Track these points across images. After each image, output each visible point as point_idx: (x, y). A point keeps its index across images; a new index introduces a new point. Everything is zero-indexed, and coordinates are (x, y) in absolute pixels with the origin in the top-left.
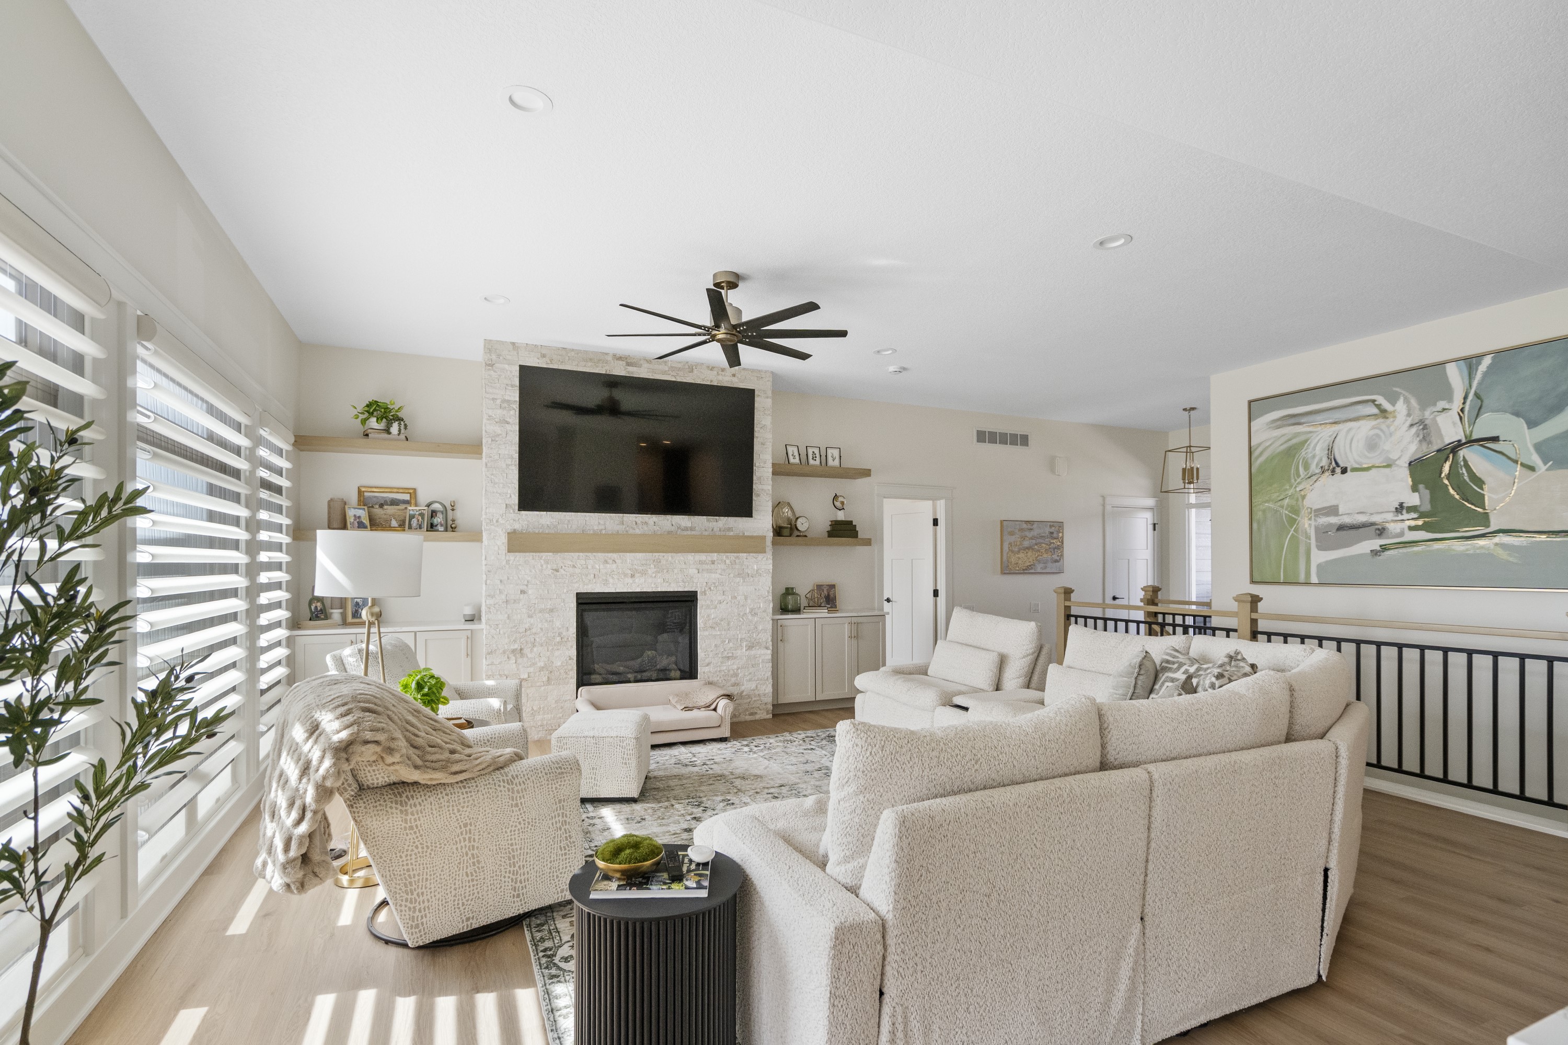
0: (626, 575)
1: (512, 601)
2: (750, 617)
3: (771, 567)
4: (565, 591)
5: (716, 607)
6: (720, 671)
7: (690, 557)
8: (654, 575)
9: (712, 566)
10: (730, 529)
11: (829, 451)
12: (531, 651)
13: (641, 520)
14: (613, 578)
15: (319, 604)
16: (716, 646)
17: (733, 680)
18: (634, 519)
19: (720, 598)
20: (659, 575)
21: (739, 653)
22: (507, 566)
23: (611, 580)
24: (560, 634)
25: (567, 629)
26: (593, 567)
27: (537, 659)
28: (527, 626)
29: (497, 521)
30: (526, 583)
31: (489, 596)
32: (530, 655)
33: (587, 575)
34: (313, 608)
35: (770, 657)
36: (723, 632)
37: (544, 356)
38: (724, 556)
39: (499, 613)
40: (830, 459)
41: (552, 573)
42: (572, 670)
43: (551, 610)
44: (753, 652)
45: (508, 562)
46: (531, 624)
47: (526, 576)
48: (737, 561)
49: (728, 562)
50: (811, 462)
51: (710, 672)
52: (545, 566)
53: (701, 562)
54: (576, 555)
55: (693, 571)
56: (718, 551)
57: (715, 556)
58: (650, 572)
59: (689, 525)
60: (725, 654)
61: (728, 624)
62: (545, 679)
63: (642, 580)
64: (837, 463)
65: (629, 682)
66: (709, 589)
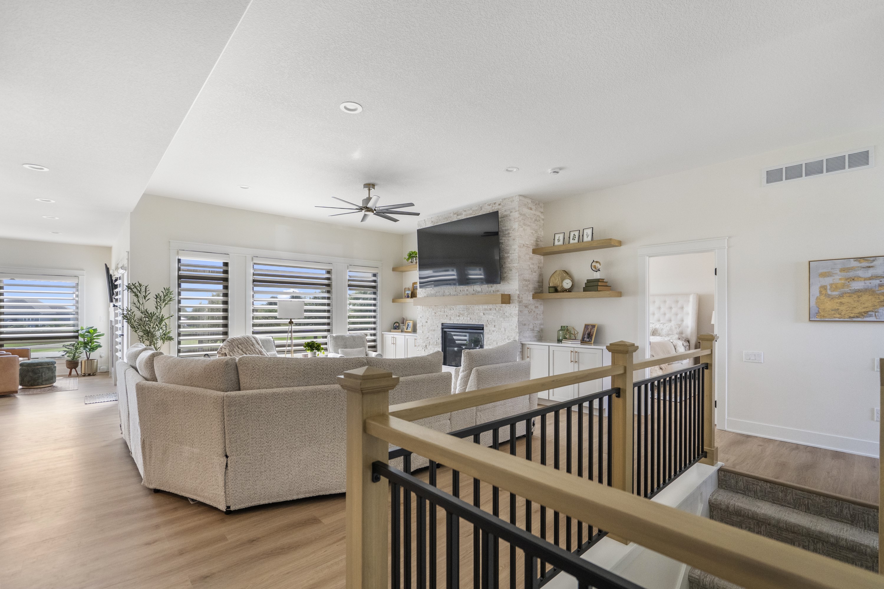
1: (424, 326)
3: (517, 312)
4: (438, 322)
5: (491, 334)
7: (481, 307)
8: (467, 316)
9: (490, 311)
11: (585, 231)
13: (462, 289)
15: (397, 324)
19: (493, 329)
20: (469, 316)
23: (452, 318)
24: (436, 341)
25: (438, 339)
26: (446, 312)
28: (427, 336)
29: (420, 293)
30: (427, 318)
32: (428, 349)
33: (444, 316)
34: (395, 325)
37: (432, 222)
38: (495, 306)
39: (420, 330)
40: (585, 236)
41: (434, 314)
43: (434, 330)
45: (423, 310)
46: (429, 336)
47: (427, 316)
48: (501, 309)
49: (497, 309)
50: (572, 241)
52: (432, 312)
53: (485, 310)
54: (441, 306)
55: (482, 314)
57: (491, 306)
58: (465, 314)
63: (462, 318)
64: (589, 239)
66: (489, 323)
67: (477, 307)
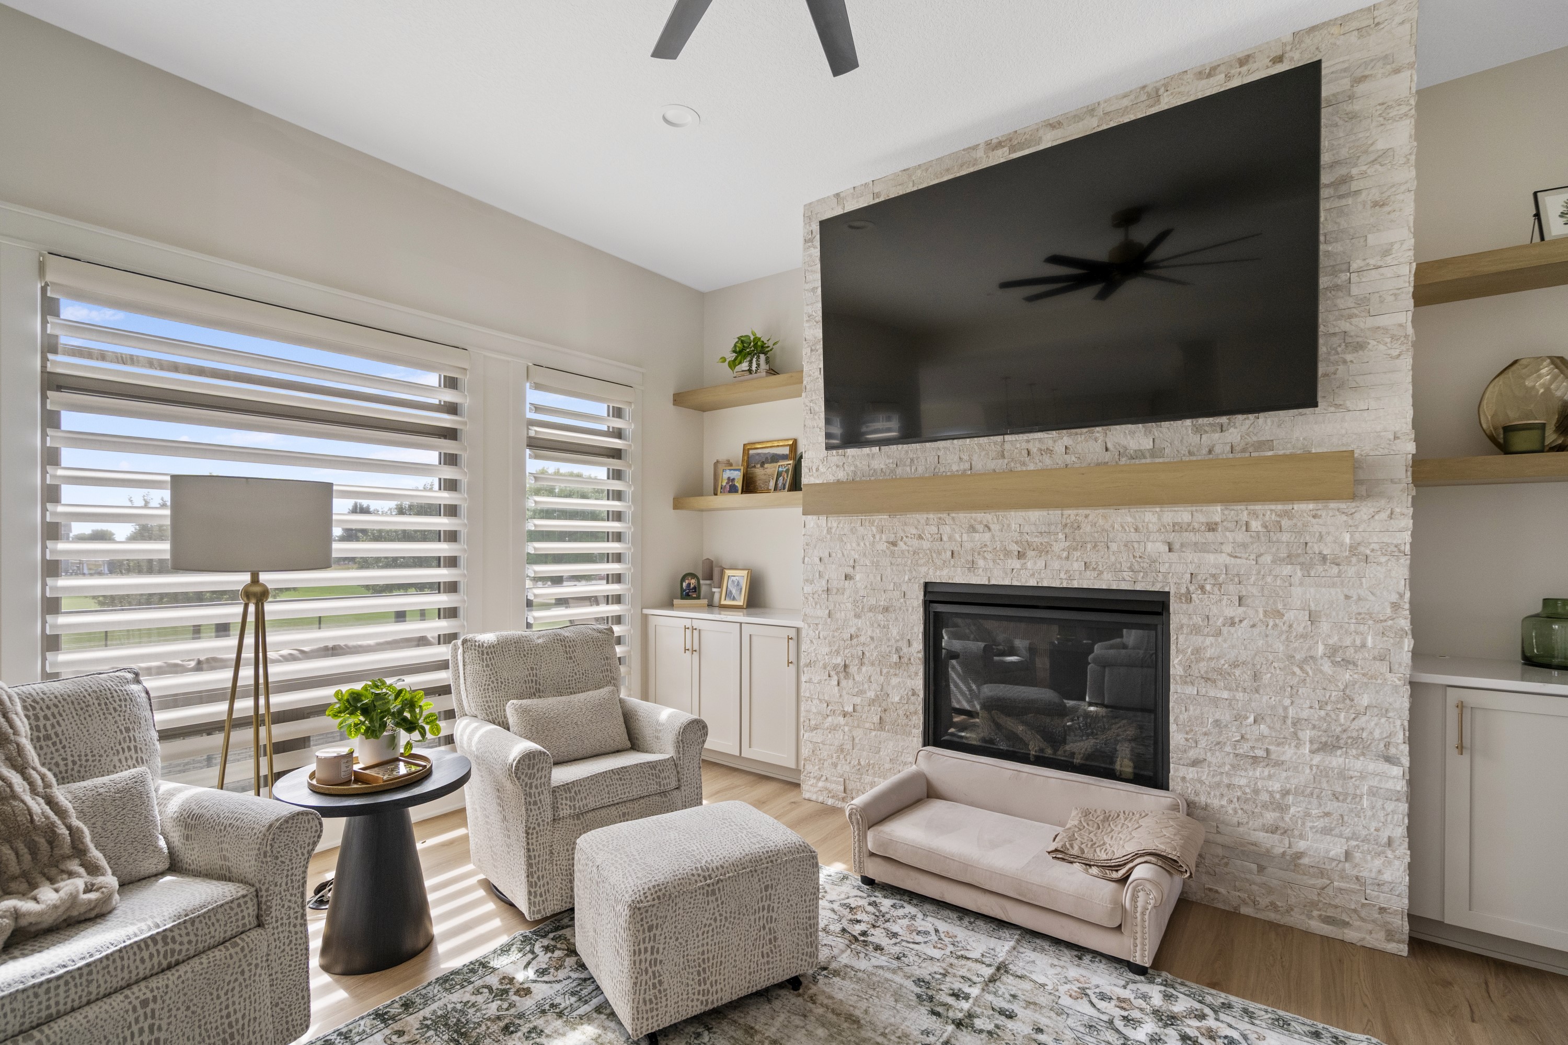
0: (1007, 553)
1: (835, 591)
2: (1327, 667)
3: (1407, 537)
4: (907, 578)
5: (1219, 633)
6: (1229, 786)
7: (1150, 516)
8: (1065, 554)
9: (1210, 536)
10: (1261, 445)
12: (859, 669)
13: (1037, 445)
14: (985, 558)
15: (693, 581)
16: (1217, 723)
17: (1270, 817)
18: (1024, 445)
19: (1230, 612)
20: (1077, 554)
21: (1288, 753)
22: (829, 536)
23: (981, 563)
24: (898, 650)
25: (909, 644)
26: (951, 538)
27: (866, 686)
28: (853, 630)
29: (817, 470)
30: (852, 563)
31: (807, 580)
32: (857, 678)
33: (939, 553)
34: (684, 585)
35: (1401, 786)
36: (1240, 695)
37: (877, 196)
38: (1242, 512)
39: (818, 606)
41: (888, 548)
42: (916, 713)
43: (886, 609)
44: (1336, 761)
45: (829, 530)
46: (858, 629)
47: (853, 552)
48: (1285, 523)
49: (1255, 525)
51: (1201, 782)
52: (878, 537)
53: (1178, 527)
54: (922, 517)
55: (1156, 547)
56: (1228, 499)
57: (1216, 512)
58: (1057, 547)
59: (1147, 444)
60: (1244, 748)
61: (1256, 677)
62: (876, 719)
63: (1041, 564)
66: (1202, 588)
67: (1130, 519)
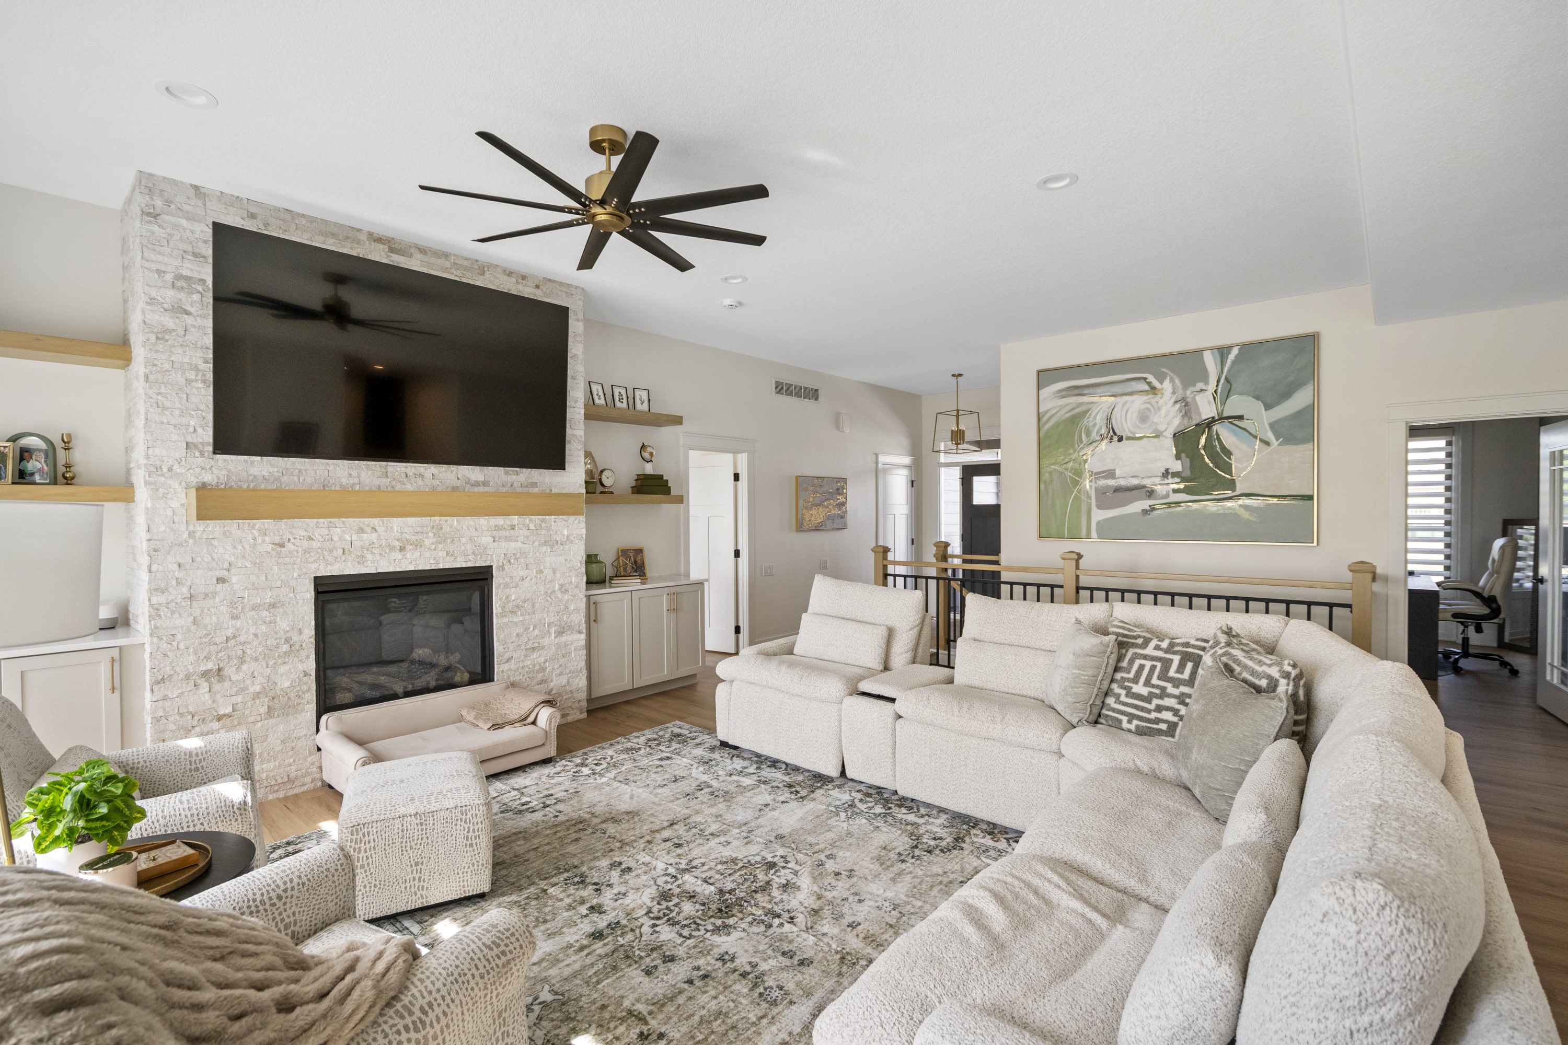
0: (392, 548)
1: (202, 596)
2: (559, 595)
3: (584, 531)
4: (296, 575)
5: (517, 586)
6: (523, 667)
7: (483, 521)
8: (433, 547)
9: (512, 532)
10: (534, 485)
11: (638, 393)
12: (239, 669)
13: (413, 470)
14: (372, 553)
16: (518, 635)
17: (540, 676)
18: (403, 470)
19: (523, 573)
20: (441, 546)
21: (546, 641)
22: (191, 541)
23: (369, 556)
24: (287, 641)
25: (300, 632)
26: (341, 538)
27: (248, 682)
28: (229, 633)
29: (170, 470)
30: (226, 566)
31: (156, 590)
32: (235, 677)
33: (331, 551)
35: (583, 643)
36: (527, 617)
37: (252, 216)
38: (527, 519)
39: (177, 615)
40: (638, 402)
41: (273, 549)
42: (308, 691)
43: (273, 606)
44: (563, 639)
45: (192, 534)
46: (237, 630)
47: (227, 556)
48: (543, 525)
49: (532, 526)
50: (618, 404)
51: (511, 670)
52: (259, 540)
53: (498, 528)
54: (312, 522)
55: (486, 540)
56: (520, 514)
57: (515, 520)
58: (427, 542)
59: (481, 478)
60: (530, 644)
61: (533, 606)
62: (263, 710)
63: (417, 554)
64: (645, 407)
65: (394, 697)
66: (509, 562)
67: (472, 523)
